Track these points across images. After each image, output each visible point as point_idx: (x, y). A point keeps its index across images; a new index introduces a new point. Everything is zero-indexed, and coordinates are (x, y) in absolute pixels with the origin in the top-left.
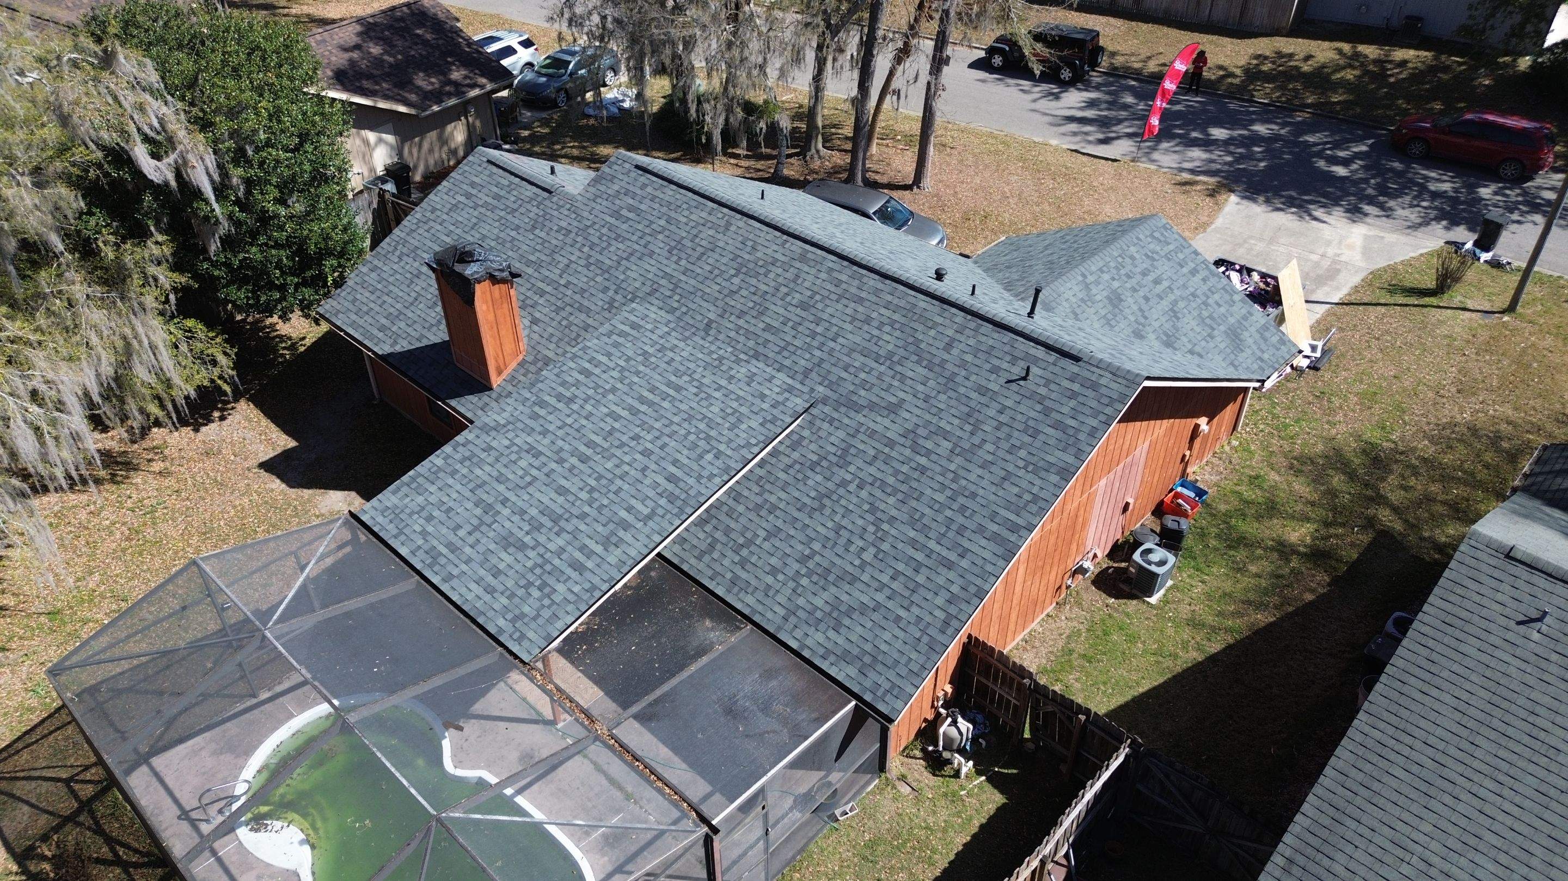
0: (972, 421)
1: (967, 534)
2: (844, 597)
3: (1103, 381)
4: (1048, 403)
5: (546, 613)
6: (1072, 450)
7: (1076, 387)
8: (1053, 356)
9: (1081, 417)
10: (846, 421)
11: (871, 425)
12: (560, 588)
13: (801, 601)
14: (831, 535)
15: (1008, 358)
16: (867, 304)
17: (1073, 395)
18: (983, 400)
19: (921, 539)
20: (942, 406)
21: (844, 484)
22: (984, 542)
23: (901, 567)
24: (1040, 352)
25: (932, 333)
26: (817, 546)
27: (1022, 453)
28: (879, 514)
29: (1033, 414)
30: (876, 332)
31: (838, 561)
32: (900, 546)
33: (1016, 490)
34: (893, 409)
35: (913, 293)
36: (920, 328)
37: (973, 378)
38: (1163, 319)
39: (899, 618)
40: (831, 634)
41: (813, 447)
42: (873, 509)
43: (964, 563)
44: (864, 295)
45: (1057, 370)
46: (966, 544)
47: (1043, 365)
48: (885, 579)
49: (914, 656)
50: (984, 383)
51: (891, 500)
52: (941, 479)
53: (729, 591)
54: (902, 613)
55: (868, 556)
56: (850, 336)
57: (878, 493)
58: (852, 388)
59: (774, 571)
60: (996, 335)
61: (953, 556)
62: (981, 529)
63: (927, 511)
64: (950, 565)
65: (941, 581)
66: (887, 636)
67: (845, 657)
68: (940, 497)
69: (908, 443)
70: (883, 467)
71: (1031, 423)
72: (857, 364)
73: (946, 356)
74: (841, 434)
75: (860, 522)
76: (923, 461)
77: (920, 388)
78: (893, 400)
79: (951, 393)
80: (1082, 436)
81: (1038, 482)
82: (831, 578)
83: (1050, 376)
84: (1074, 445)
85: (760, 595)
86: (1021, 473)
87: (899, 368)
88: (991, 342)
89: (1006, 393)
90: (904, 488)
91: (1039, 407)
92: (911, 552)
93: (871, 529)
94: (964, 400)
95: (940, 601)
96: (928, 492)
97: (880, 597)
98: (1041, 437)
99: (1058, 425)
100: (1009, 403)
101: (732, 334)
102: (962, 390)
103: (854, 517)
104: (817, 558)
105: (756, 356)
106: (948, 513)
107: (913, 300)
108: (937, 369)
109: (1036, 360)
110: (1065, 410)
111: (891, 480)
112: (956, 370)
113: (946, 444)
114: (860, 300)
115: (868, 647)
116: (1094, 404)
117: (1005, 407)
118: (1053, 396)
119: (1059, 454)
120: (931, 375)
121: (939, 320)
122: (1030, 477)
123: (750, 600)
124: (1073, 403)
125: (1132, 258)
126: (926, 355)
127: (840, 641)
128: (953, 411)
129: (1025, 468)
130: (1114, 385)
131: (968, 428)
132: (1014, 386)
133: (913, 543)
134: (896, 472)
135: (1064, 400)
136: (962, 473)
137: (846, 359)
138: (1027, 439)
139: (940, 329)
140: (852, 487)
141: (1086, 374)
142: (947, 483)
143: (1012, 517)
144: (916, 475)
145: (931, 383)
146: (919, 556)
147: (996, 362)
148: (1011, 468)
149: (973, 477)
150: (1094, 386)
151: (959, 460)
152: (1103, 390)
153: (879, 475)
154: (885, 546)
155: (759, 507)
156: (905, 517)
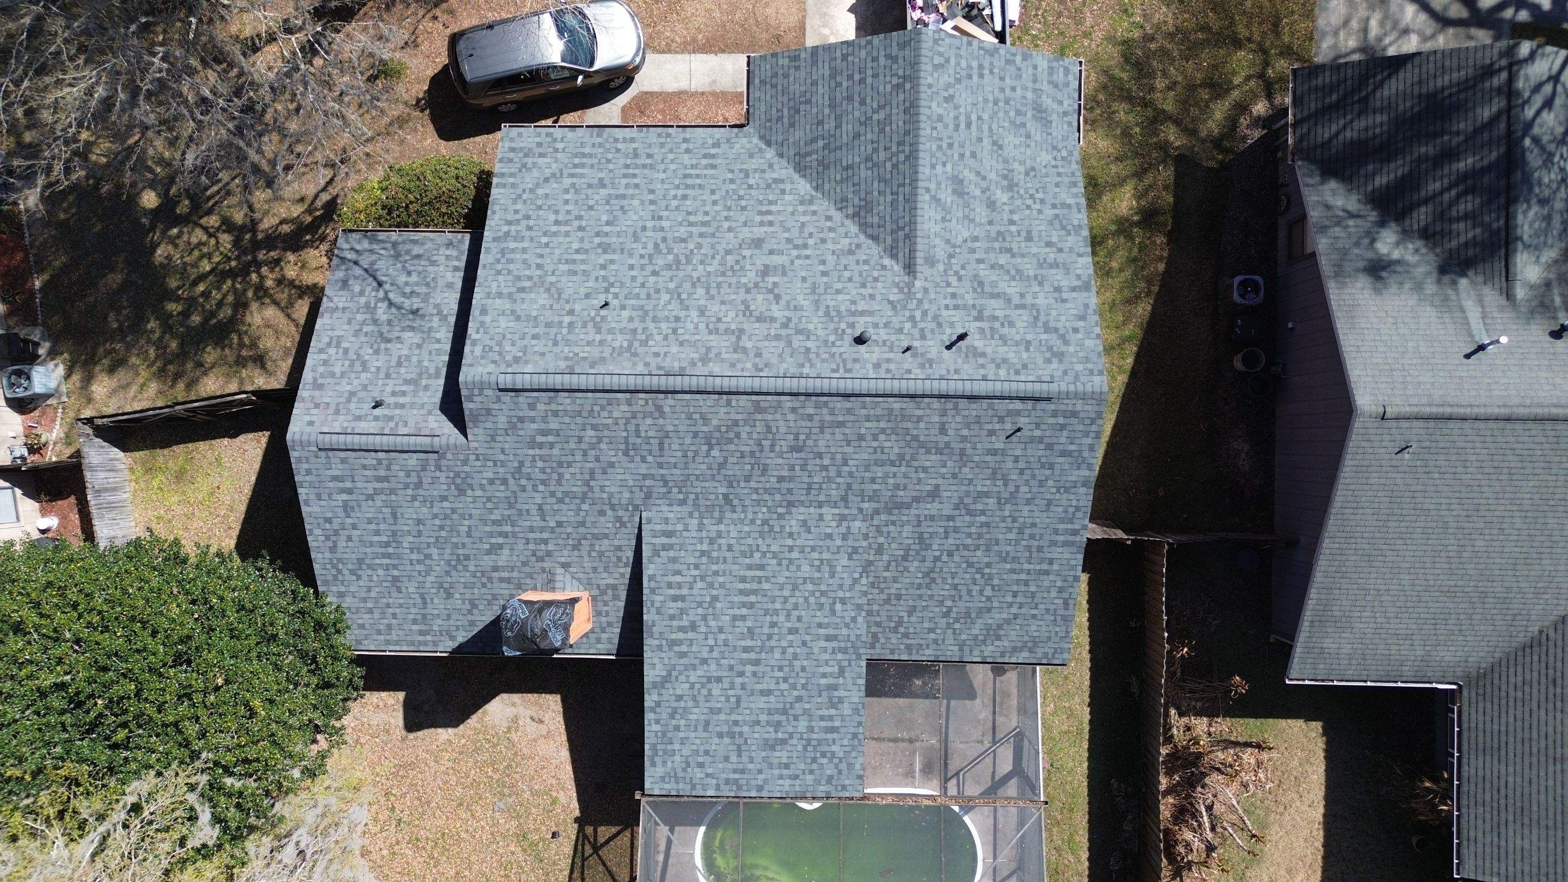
0: (999, 476)
1: (1046, 549)
2: (990, 621)
3: (1079, 408)
4: (1046, 440)
5: (843, 766)
6: (1084, 466)
7: (1061, 420)
8: (1030, 404)
9: (1077, 441)
10: (905, 518)
11: (926, 512)
12: (835, 748)
13: (964, 637)
14: (953, 592)
15: (996, 419)
16: (849, 425)
17: (1063, 427)
18: (998, 458)
19: (1017, 566)
20: (970, 476)
21: (937, 559)
22: (1060, 550)
23: (1015, 588)
24: (1018, 405)
25: (922, 425)
26: (949, 603)
27: (1050, 483)
28: (977, 565)
29: (1041, 453)
30: (875, 444)
31: (970, 605)
32: (1005, 577)
33: (1061, 509)
34: (934, 494)
35: (881, 399)
36: (910, 425)
37: (979, 446)
38: (994, 163)
39: (1034, 616)
40: (996, 643)
41: (894, 546)
42: (970, 565)
43: (1055, 567)
44: (840, 418)
45: (1039, 413)
46: (1049, 556)
47: (1026, 413)
48: (1009, 599)
49: (1058, 629)
50: (990, 446)
51: (979, 553)
52: (1003, 525)
53: (910, 654)
54: (1034, 612)
55: (988, 592)
56: (856, 456)
57: (966, 553)
58: (890, 493)
59: (931, 630)
60: (974, 406)
61: (1045, 567)
62: (1053, 543)
63: (1008, 548)
64: (1047, 573)
65: (1046, 583)
66: (1034, 628)
67: (1015, 650)
68: (1012, 536)
69: (963, 512)
70: (957, 536)
71: (1043, 460)
72: (880, 475)
73: (947, 439)
74: (908, 528)
75: (967, 576)
76: (983, 519)
77: (944, 470)
78: (929, 488)
79: (970, 464)
80: (1086, 454)
81: (1072, 497)
82: (973, 615)
83: (1037, 420)
84: (1083, 462)
85: (934, 646)
86: (1058, 496)
87: (915, 464)
88: (974, 413)
89: (1010, 446)
90: (982, 541)
91: (1042, 446)
92: (1015, 577)
93: (978, 576)
94: (983, 465)
95: (1054, 594)
96: (1000, 536)
97: (1014, 610)
98: (1057, 466)
99: (1063, 454)
100: (1018, 452)
101: (755, 497)
102: (976, 459)
103: (961, 575)
104: (955, 610)
105: (791, 504)
106: (1024, 543)
107: (885, 405)
108: (946, 451)
109: (1018, 413)
110: (1063, 440)
111: (969, 541)
112: (961, 446)
113: (991, 501)
114: (841, 424)
115: (1026, 639)
116: (1081, 427)
117: (1017, 457)
118: (1048, 433)
119: (1077, 472)
120: (945, 458)
121: (920, 413)
122: (1065, 496)
123: (927, 652)
124: (1065, 433)
125: (940, 119)
126: (930, 445)
127: (1006, 643)
128: (980, 476)
129: (1058, 491)
130: (1087, 408)
131: (1000, 483)
132: (1014, 438)
133: (1013, 571)
134: (969, 535)
135: (1058, 434)
136: (1017, 514)
137: (867, 474)
138: (1048, 472)
139: (926, 419)
140: (945, 558)
141: (1063, 407)
142: (1010, 525)
143: (1070, 526)
144: (985, 530)
145: (949, 464)
146: (1023, 576)
147: (989, 427)
148: (1048, 496)
149: (1026, 513)
150: (1074, 414)
151: (1008, 507)
152: (1082, 415)
153: (958, 542)
154: (996, 582)
155: (887, 601)
156: (997, 559)
